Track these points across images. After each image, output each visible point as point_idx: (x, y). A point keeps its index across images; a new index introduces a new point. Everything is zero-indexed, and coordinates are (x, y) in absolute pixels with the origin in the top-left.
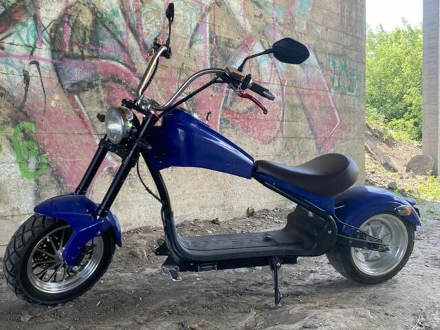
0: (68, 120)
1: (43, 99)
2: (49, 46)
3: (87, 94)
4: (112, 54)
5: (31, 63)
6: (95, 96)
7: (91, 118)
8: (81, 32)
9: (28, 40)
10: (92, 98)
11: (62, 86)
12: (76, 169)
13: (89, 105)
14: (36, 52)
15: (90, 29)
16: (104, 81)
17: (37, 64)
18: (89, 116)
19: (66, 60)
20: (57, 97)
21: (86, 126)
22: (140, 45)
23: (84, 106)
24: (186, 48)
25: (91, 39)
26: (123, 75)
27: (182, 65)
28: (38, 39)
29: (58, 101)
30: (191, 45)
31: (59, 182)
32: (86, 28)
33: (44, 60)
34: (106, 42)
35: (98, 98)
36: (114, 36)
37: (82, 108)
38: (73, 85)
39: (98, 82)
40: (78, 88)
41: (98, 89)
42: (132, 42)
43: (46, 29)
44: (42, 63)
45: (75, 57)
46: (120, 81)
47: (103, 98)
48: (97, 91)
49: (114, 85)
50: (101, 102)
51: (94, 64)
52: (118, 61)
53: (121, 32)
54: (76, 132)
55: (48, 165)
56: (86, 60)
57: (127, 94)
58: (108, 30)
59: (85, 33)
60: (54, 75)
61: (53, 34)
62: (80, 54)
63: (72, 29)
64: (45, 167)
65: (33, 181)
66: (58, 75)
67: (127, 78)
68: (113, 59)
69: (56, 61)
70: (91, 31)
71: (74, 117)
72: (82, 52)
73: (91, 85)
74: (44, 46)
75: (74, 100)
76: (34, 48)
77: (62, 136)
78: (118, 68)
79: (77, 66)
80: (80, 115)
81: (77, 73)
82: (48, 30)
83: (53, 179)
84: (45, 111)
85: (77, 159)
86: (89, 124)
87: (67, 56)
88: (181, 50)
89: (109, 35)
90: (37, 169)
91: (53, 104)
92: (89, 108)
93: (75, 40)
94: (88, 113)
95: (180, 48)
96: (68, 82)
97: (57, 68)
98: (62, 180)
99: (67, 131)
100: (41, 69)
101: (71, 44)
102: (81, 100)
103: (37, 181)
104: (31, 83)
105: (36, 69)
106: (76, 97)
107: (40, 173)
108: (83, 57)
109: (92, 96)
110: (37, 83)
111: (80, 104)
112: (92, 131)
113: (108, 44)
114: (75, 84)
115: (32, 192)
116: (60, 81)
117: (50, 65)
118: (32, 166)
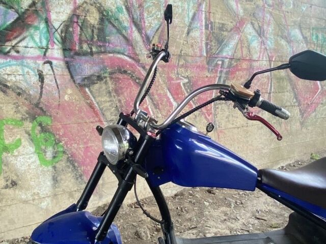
0: (80, 111)
1: (57, 95)
2: (60, 46)
3: (96, 86)
4: (118, 48)
5: (45, 63)
6: (104, 87)
7: (101, 107)
8: (89, 30)
9: (41, 42)
10: (101, 90)
11: (74, 81)
12: (89, 154)
13: (99, 96)
14: (49, 53)
15: (97, 26)
16: (111, 73)
17: (50, 63)
18: (99, 106)
19: (76, 57)
20: (69, 91)
21: (97, 114)
22: (143, 37)
23: (94, 98)
24: (184, 36)
25: (98, 36)
26: (128, 66)
27: (181, 52)
28: (50, 40)
29: (70, 94)
30: (188, 33)
31: (74, 166)
32: (93, 26)
33: (56, 59)
34: (113, 38)
35: (106, 89)
36: (119, 31)
37: (93, 99)
38: (84, 79)
39: (106, 75)
40: (89, 81)
41: (106, 81)
42: (136, 35)
43: (56, 30)
44: (54, 62)
45: (85, 54)
46: (125, 72)
47: (111, 88)
48: (106, 83)
49: (121, 76)
50: (110, 93)
51: (102, 59)
52: (123, 54)
53: (125, 27)
54: (88, 121)
55: (64, 152)
56: (95, 56)
57: (132, 82)
58: (114, 26)
59: (93, 31)
60: (66, 72)
61: (63, 35)
62: (89, 50)
63: (81, 29)
64: (61, 154)
65: (50, 168)
66: (70, 72)
67: (131, 69)
68: (119, 53)
69: (67, 59)
70: (99, 29)
71: (85, 108)
72: (91, 49)
73: (100, 78)
74: (56, 47)
75: (85, 92)
76: (47, 49)
77: (76, 126)
78: (123, 60)
79: (87, 61)
80: (91, 106)
81: (87, 68)
82: (59, 31)
83: (69, 164)
84: (59, 105)
85: (89, 145)
86: (99, 112)
87: (77, 54)
88: (180, 39)
89: (114, 31)
90: (54, 157)
91: (66, 98)
92: (99, 99)
93: (84, 38)
94: (98, 103)
95: (178, 37)
96: (80, 77)
97: (68, 66)
98: (76, 164)
99: (80, 121)
100: (54, 68)
101: (81, 41)
102: (91, 92)
103: (54, 167)
104: (46, 81)
105: (50, 68)
106: (87, 90)
107: (57, 160)
108: (92, 53)
109: (101, 88)
110: (51, 81)
111: (91, 96)
112: (102, 119)
113: (115, 39)
114: (85, 78)
115: (50, 178)
116: (72, 77)
117: (62, 63)
118: (49, 155)
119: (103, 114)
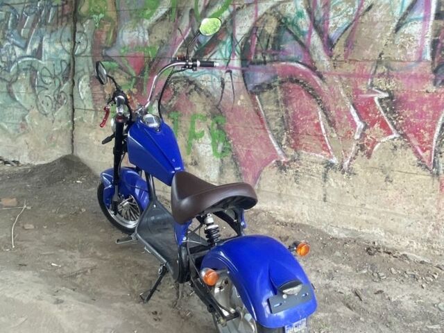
0: (248, 116)
1: (232, 100)
2: (239, 57)
3: (266, 94)
4: (293, 56)
5: (226, 72)
6: (273, 95)
7: (267, 115)
8: (266, 40)
9: (226, 54)
10: (270, 98)
11: (247, 88)
12: (250, 157)
13: (267, 104)
14: (230, 64)
15: (273, 35)
16: (282, 82)
17: (230, 72)
18: (265, 114)
19: (251, 66)
20: (242, 97)
21: (262, 122)
22: (323, 41)
23: (262, 105)
25: (273, 45)
26: (301, 75)
27: (380, 56)
28: (232, 53)
29: (243, 100)
30: (398, 28)
31: (236, 164)
32: (270, 36)
33: (236, 68)
34: (287, 45)
35: (275, 98)
36: (296, 38)
37: (260, 107)
38: (255, 87)
39: (276, 84)
40: (261, 88)
41: (276, 90)
42: (315, 40)
43: (238, 43)
44: (234, 71)
45: (259, 63)
46: (297, 81)
47: (279, 98)
48: (275, 92)
49: (291, 86)
50: (278, 102)
51: (274, 68)
52: (297, 62)
53: (303, 32)
54: (253, 127)
55: (230, 150)
56: (268, 65)
57: (303, 93)
58: (290, 32)
59: (268, 41)
60: (241, 80)
61: (243, 46)
62: (263, 60)
63: (258, 40)
64: (228, 151)
65: (219, 160)
66: (245, 81)
67: (304, 78)
68: (292, 60)
69: (244, 68)
70: (274, 38)
71: (253, 114)
72: (264, 58)
73: (270, 87)
74: (236, 57)
75: (255, 99)
76: (229, 60)
77: (242, 128)
78: (295, 68)
79: (259, 70)
80: (258, 112)
81: (260, 77)
82: (240, 43)
83: (232, 161)
84: (232, 109)
85: (252, 149)
86: (264, 120)
87: (252, 63)
89: (290, 37)
90: (223, 152)
91: (239, 103)
92: (266, 107)
93: (259, 48)
94: (264, 111)
96: (252, 85)
97: (244, 75)
98: (238, 163)
99: (246, 125)
100: (233, 76)
101: (256, 52)
102: (260, 99)
103: (222, 160)
104: (226, 87)
105: (229, 76)
106: (257, 97)
107: (224, 154)
108: (265, 63)
109: (270, 96)
110: (230, 87)
111: (259, 104)
113: (290, 46)
114: (257, 86)
115: (218, 168)
116: (246, 85)
117: (239, 72)
118: (220, 149)
119: (268, 123)
